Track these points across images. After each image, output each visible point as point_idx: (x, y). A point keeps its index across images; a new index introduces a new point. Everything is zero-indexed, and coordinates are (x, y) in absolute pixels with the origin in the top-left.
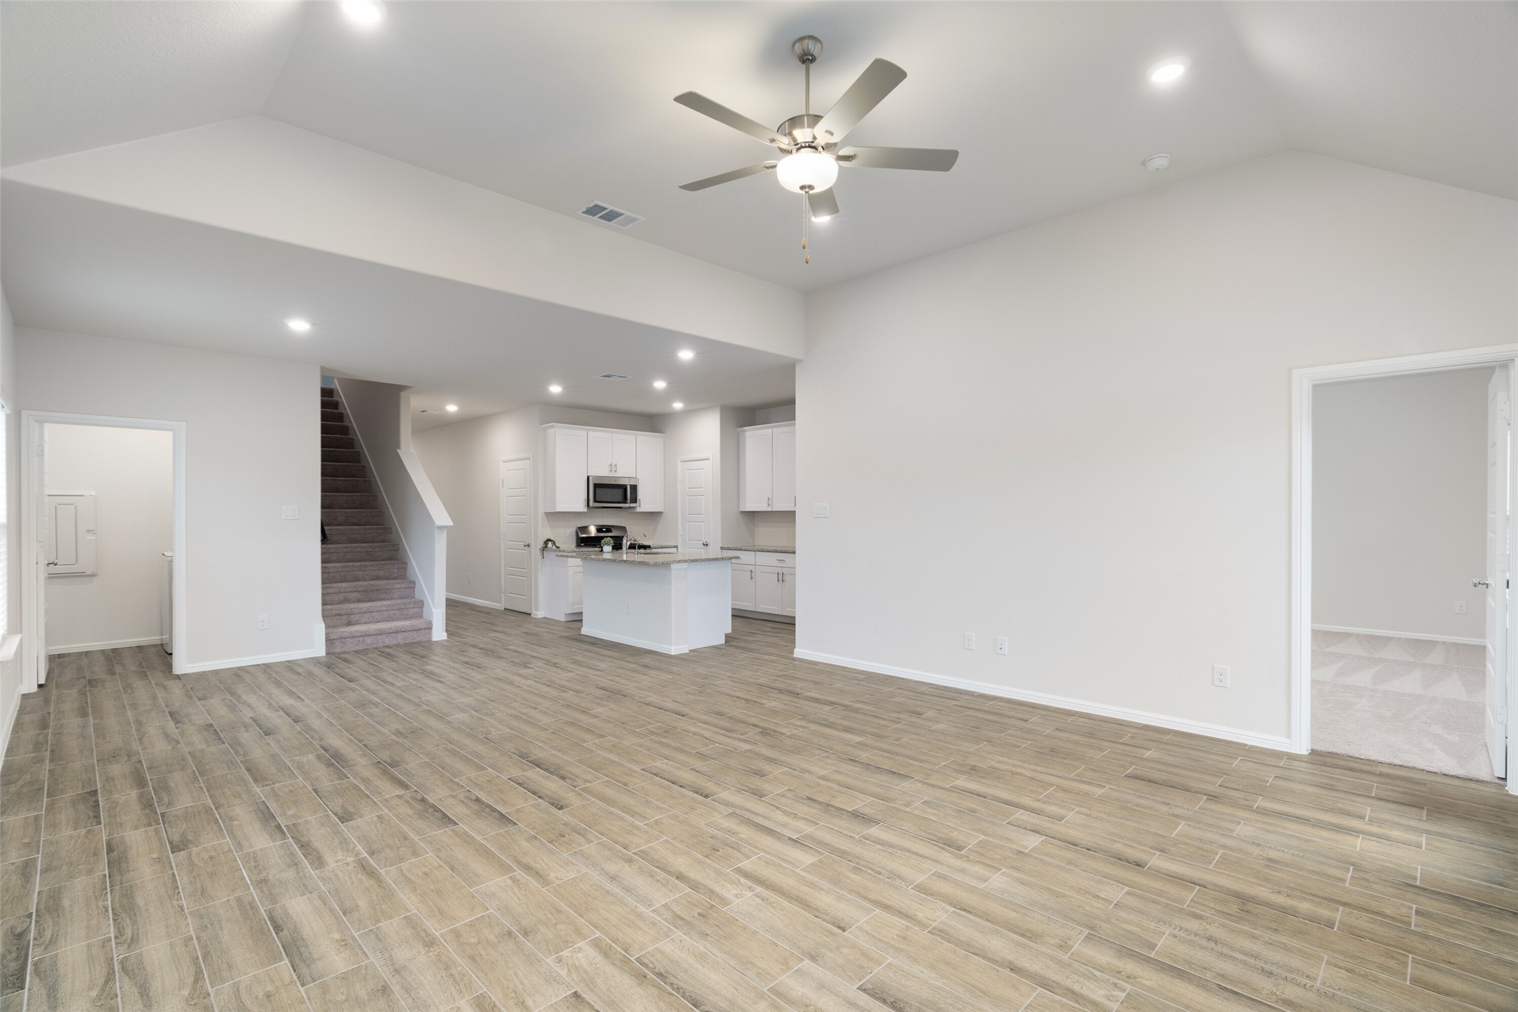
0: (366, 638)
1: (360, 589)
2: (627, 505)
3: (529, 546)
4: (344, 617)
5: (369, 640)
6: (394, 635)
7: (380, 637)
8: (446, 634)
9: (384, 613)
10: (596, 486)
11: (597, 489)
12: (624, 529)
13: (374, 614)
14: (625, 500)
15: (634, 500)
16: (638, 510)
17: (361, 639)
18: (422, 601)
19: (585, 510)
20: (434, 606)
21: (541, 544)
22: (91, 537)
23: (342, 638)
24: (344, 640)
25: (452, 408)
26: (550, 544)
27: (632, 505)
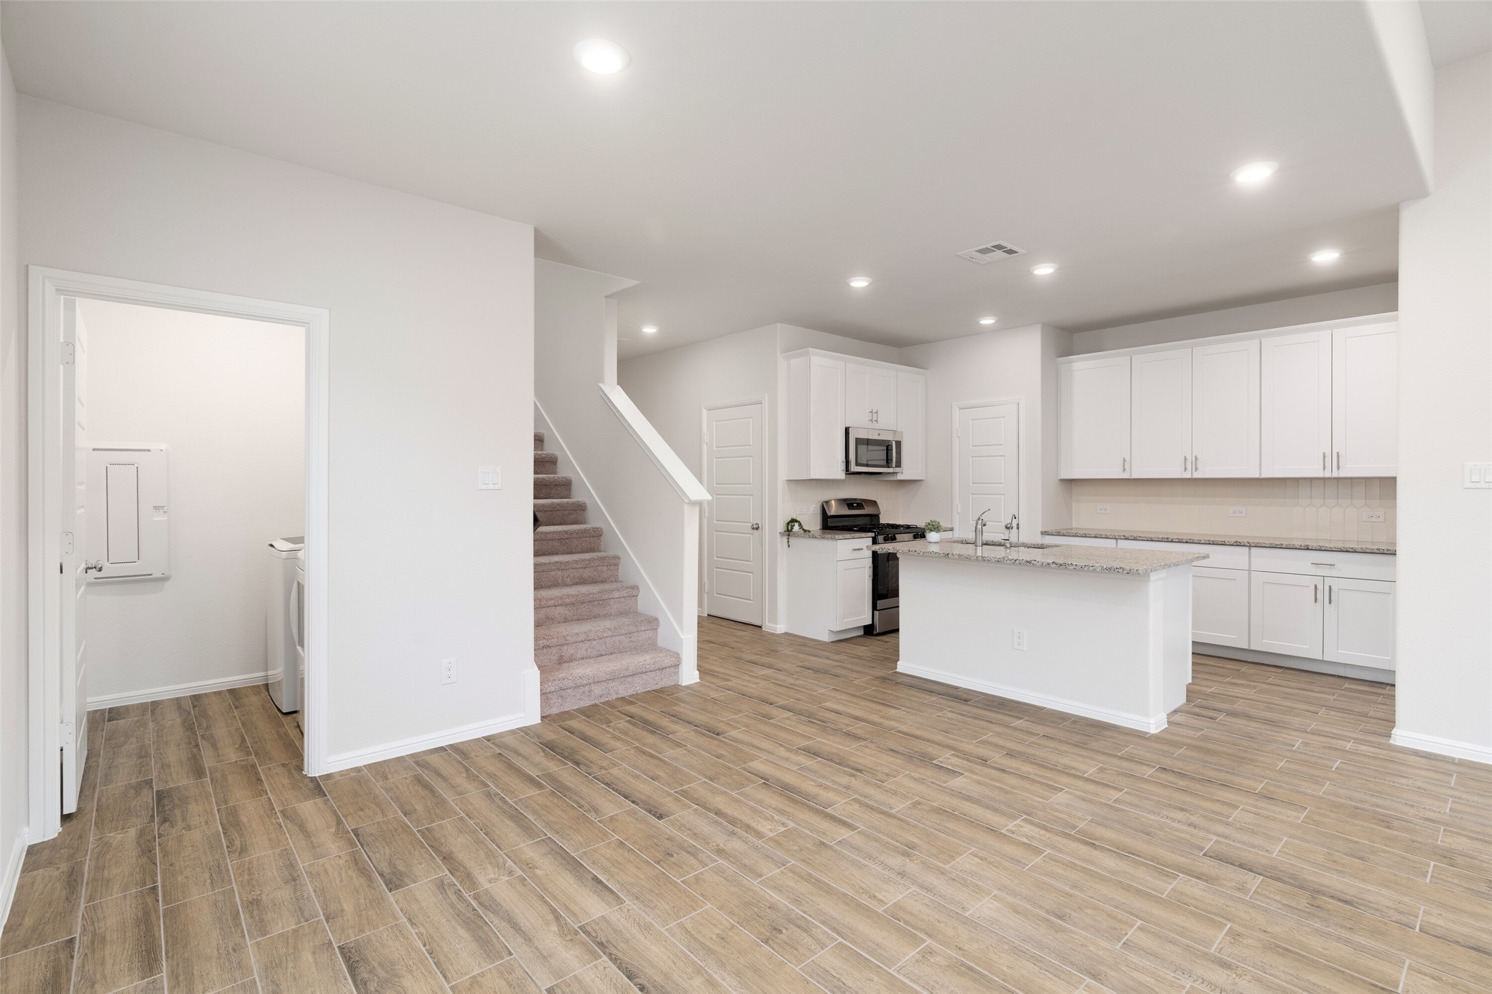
0: (593, 687)
1: (568, 601)
2: (890, 470)
3: (756, 528)
4: (554, 650)
5: (597, 690)
6: (630, 679)
7: (612, 684)
8: (697, 672)
9: (607, 640)
10: (858, 441)
11: (859, 446)
12: (874, 503)
13: (594, 643)
14: (888, 462)
15: (899, 465)
16: (900, 477)
17: (586, 688)
18: (656, 619)
19: (841, 475)
20: (682, 628)
21: (781, 527)
22: (160, 518)
23: (562, 689)
24: (563, 693)
25: (650, 330)
26: (796, 527)
27: (897, 470)
